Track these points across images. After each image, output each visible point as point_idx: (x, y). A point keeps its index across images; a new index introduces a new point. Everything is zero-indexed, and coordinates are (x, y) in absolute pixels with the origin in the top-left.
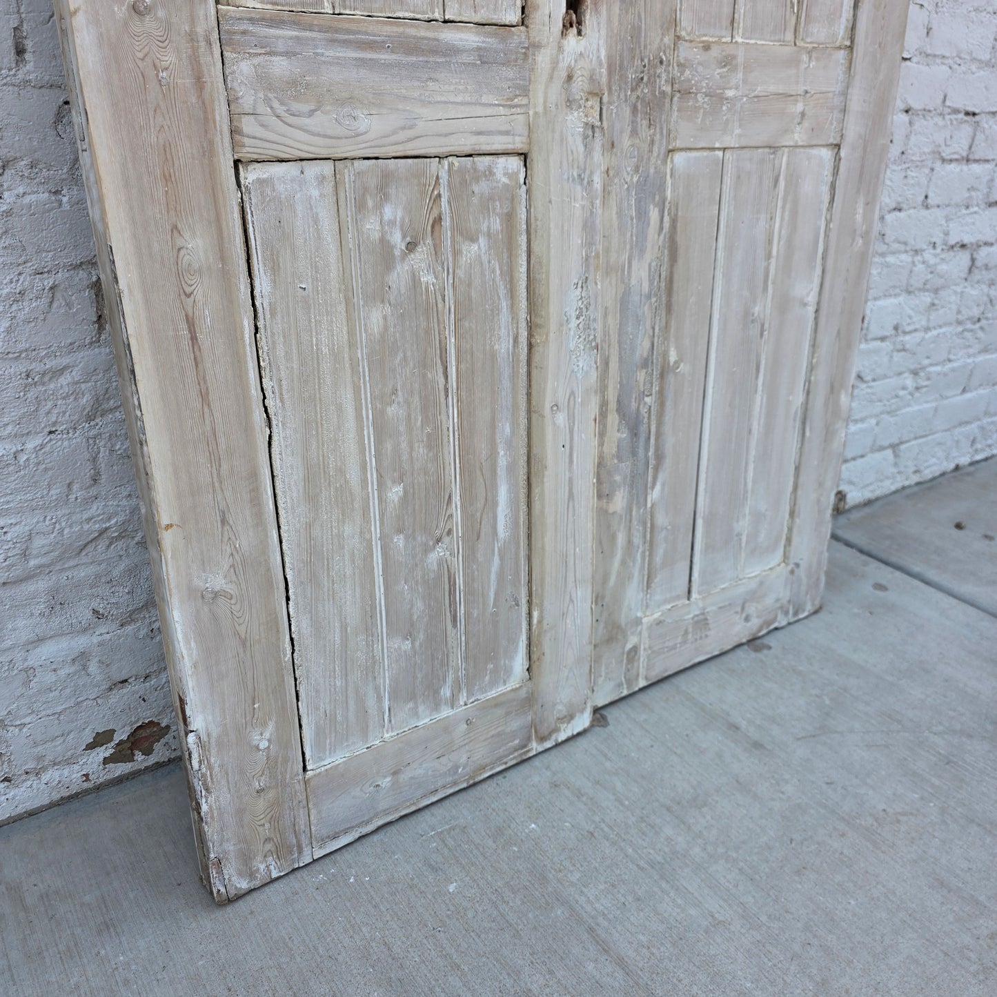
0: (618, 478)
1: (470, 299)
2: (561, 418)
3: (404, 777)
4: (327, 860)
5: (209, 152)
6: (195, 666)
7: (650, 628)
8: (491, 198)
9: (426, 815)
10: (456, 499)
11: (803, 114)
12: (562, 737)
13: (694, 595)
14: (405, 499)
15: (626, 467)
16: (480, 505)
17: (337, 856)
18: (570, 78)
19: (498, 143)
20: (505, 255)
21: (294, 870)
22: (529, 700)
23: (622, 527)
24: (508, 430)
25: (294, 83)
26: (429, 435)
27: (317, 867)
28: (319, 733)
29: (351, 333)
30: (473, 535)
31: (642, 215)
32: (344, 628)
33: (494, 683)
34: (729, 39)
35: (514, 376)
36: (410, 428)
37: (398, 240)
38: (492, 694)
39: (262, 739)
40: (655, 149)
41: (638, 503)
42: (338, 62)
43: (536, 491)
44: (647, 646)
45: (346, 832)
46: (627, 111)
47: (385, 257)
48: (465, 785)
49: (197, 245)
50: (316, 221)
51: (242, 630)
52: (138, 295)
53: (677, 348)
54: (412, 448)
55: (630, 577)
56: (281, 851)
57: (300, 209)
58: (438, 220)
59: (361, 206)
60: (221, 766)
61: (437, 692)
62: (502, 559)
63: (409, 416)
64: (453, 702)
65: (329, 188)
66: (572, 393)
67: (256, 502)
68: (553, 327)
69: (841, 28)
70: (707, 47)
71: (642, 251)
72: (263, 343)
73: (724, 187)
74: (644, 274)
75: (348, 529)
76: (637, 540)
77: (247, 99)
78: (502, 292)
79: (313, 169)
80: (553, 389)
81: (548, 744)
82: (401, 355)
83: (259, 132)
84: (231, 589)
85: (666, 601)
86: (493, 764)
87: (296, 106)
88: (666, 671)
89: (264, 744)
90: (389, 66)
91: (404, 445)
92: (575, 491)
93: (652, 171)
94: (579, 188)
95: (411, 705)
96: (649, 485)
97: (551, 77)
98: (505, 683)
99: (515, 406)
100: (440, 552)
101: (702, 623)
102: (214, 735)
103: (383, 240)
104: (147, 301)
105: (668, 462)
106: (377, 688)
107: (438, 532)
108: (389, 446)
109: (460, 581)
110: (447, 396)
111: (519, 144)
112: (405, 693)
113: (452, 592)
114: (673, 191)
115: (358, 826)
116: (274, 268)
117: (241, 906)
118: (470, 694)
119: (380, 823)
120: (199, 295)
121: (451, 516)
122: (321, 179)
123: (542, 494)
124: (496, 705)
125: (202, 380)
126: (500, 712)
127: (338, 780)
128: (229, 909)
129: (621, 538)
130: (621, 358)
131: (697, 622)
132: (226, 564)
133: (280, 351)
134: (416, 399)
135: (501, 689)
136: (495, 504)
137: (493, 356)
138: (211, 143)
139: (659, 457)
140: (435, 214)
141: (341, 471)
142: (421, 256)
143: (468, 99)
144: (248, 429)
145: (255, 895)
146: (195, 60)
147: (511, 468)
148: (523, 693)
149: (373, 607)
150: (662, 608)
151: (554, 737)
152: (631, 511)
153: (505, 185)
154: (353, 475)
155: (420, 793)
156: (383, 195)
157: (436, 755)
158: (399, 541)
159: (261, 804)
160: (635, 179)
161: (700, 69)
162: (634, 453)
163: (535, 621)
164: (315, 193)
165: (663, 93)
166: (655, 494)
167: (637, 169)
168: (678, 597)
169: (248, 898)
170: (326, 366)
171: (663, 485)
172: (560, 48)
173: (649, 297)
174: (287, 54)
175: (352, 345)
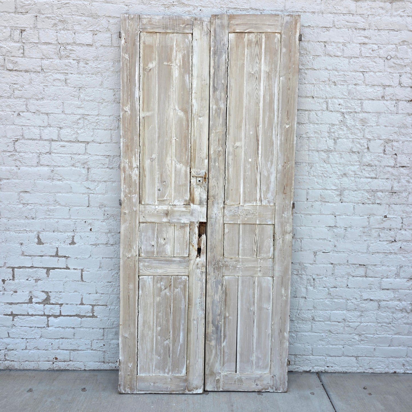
0: (213, 338)
1: (176, 298)
2: (195, 322)
3: (156, 385)
4: (138, 395)
5: (135, 274)
6: (121, 348)
7: (223, 376)
8: (181, 282)
9: (159, 395)
10: (171, 332)
11: (260, 271)
12: (194, 392)
13: (238, 372)
14: (161, 330)
15: (215, 336)
16: (176, 335)
17: (141, 395)
18: (198, 264)
19: (183, 274)
20: (184, 291)
21: (132, 394)
22: (186, 380)
23: (214, 349)
24: (183, 322)
25: (148, 266)
26: (166, 320)
27: (136, 395)
28: (140, 368)
29: (154, 301)
30: (174, 341)
31: (217, 287)
32: (147, 350)
33: (178, 373)
34: (238, 257)
35: (185, 312)
36: (163, 318)
37: (163, 287)
38: (177, 375)
39: (130, 365)
40: (220, 275)
41: (218, 345)
42: (155, 263)
43: (189, 335)
44: (223, 380)
45: (143, 391)
46: (212, 269)
47: (161, 290)
48: (169, 393)
49: (131, 286)
50: (150, 284)
51: (129, 344)
52: (122, 292)
53: (228, 313)
54: (163, 321)
55: (217, 362)
56: (131, 389)
57: (147, 282)
58: (171, 285)
59: (157, 282)
60: (123, 367)
61: (164, 370)
62: (181, 347)
63: (163, 316)
64: (168, 374)
65: (152, 279)
66: (198, 318)
67: (134, 324)
68: (193, 305)
69: (271, 255)
70: (231, 259)
71: (217, 293)
72: (139, 300)
73: (239, 283)
74: (218, 298)
75: (149, 333)
76: (219, 353)
77: (141, 268)
78: (183, 297)
79: (150, 277)
80: (193, 316)
81: (191, 393)
82: (162, 305)
83: (142, 272)
84: (129, 337)
85: (228, 371)
86: (176, 391)
87: (148, 269)
88: (229, 389)
89: (130, 366)
90: (163, 263)
91: (161, 320)
92: (198, 337)
93: (219, 279)
94: (199, 282)
95: (159, 370)
96: (222, 341)
97: (194, 264)
98: (180, 374)
99: (185, 318)
100: (167, 342)
101: (240, 380)
102: (123, 361)
103: (160, 287)
104: (123, 293)
105: (227, 337)
106: (152, 364)
107: (167, 338)
108: (158, 320)
109: (171, 349)
110: (170, 314)
111: (187, 274)
112: (158, 367)
113: (169, 350)
114: (225, 283)
115: (146, 391)
116: (142, 290)
117: (122, 395)
118: (172, 373)
119: (150, 392)
120: (131, 292)
121: (170, 335)
122: (151, 278)
123: (190, 336)
124: (178, 378)
125: (129, 304)
126: (179, 380)
127: (143, 379)
128: (120, 395)
129: (214, 352)
130: (212, 313)
131: (239, 380)
132: (128, 333)
133: (142, 302)
134: (164, 313)
135: (179, 375)
136: (180, 336)
137: (180, 308)
138: (135, 273)
139: (225, 336)
140: (170, 284)
141: (149, 322)
142: (167, 290)
143: (177, 267)
144: (135, 313)
145: (125, 395)
146: (135, 263)
147: (184, 329)
148: (184, 378)
149: (153, 348)
150: (227, 372)
151: (192, 391)
152: (217, 346)
153: (184, 280)
154: (151, 324)
155: (159, 390)
156: (161, 281)
157: (163, 383)
158: (159, 337)
159: (128, 377)
160: (215, 280)
161: (230, 262)
162: (217, 333)
163: (188, 363)
164: (150, 280)
165: (221, 266)
166: (224, 344)
167: (215, 279)
168: (232, 371)
169: (124, 395)
170: (149, 305)
171: (226, 342)
172: (196, 260)
173: (219, 302)
174: (148, 262)
175: (154, 303)
